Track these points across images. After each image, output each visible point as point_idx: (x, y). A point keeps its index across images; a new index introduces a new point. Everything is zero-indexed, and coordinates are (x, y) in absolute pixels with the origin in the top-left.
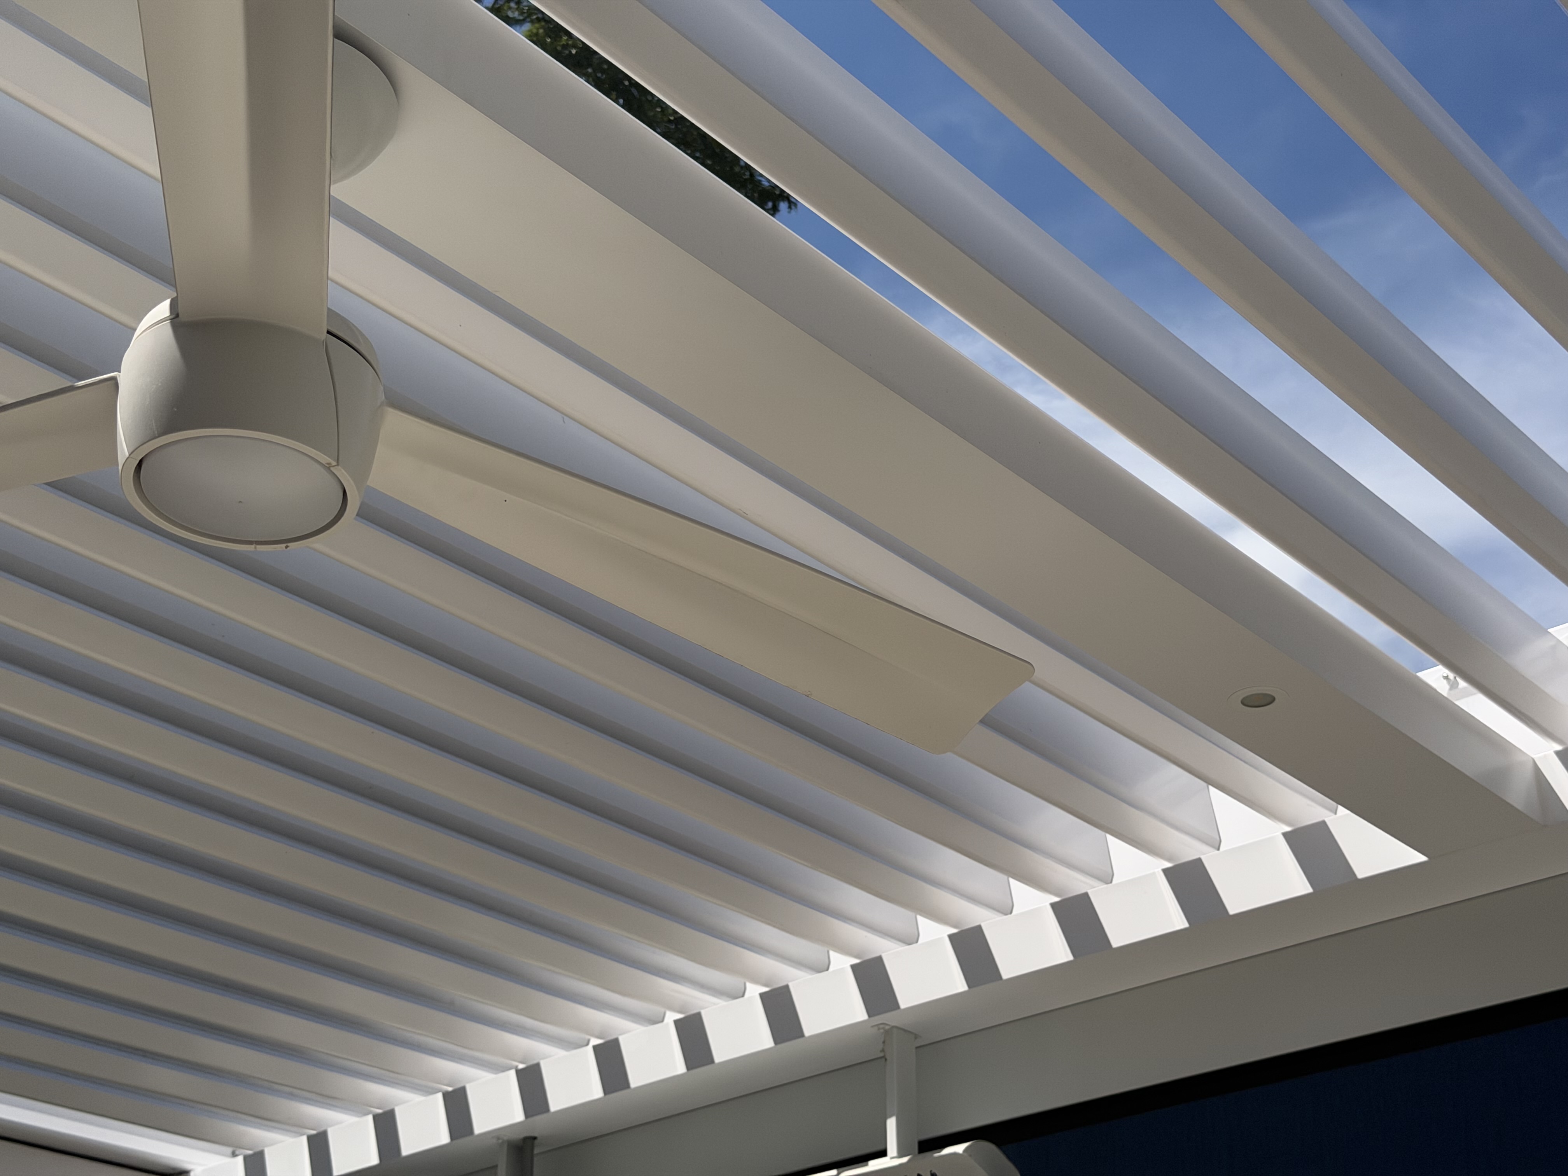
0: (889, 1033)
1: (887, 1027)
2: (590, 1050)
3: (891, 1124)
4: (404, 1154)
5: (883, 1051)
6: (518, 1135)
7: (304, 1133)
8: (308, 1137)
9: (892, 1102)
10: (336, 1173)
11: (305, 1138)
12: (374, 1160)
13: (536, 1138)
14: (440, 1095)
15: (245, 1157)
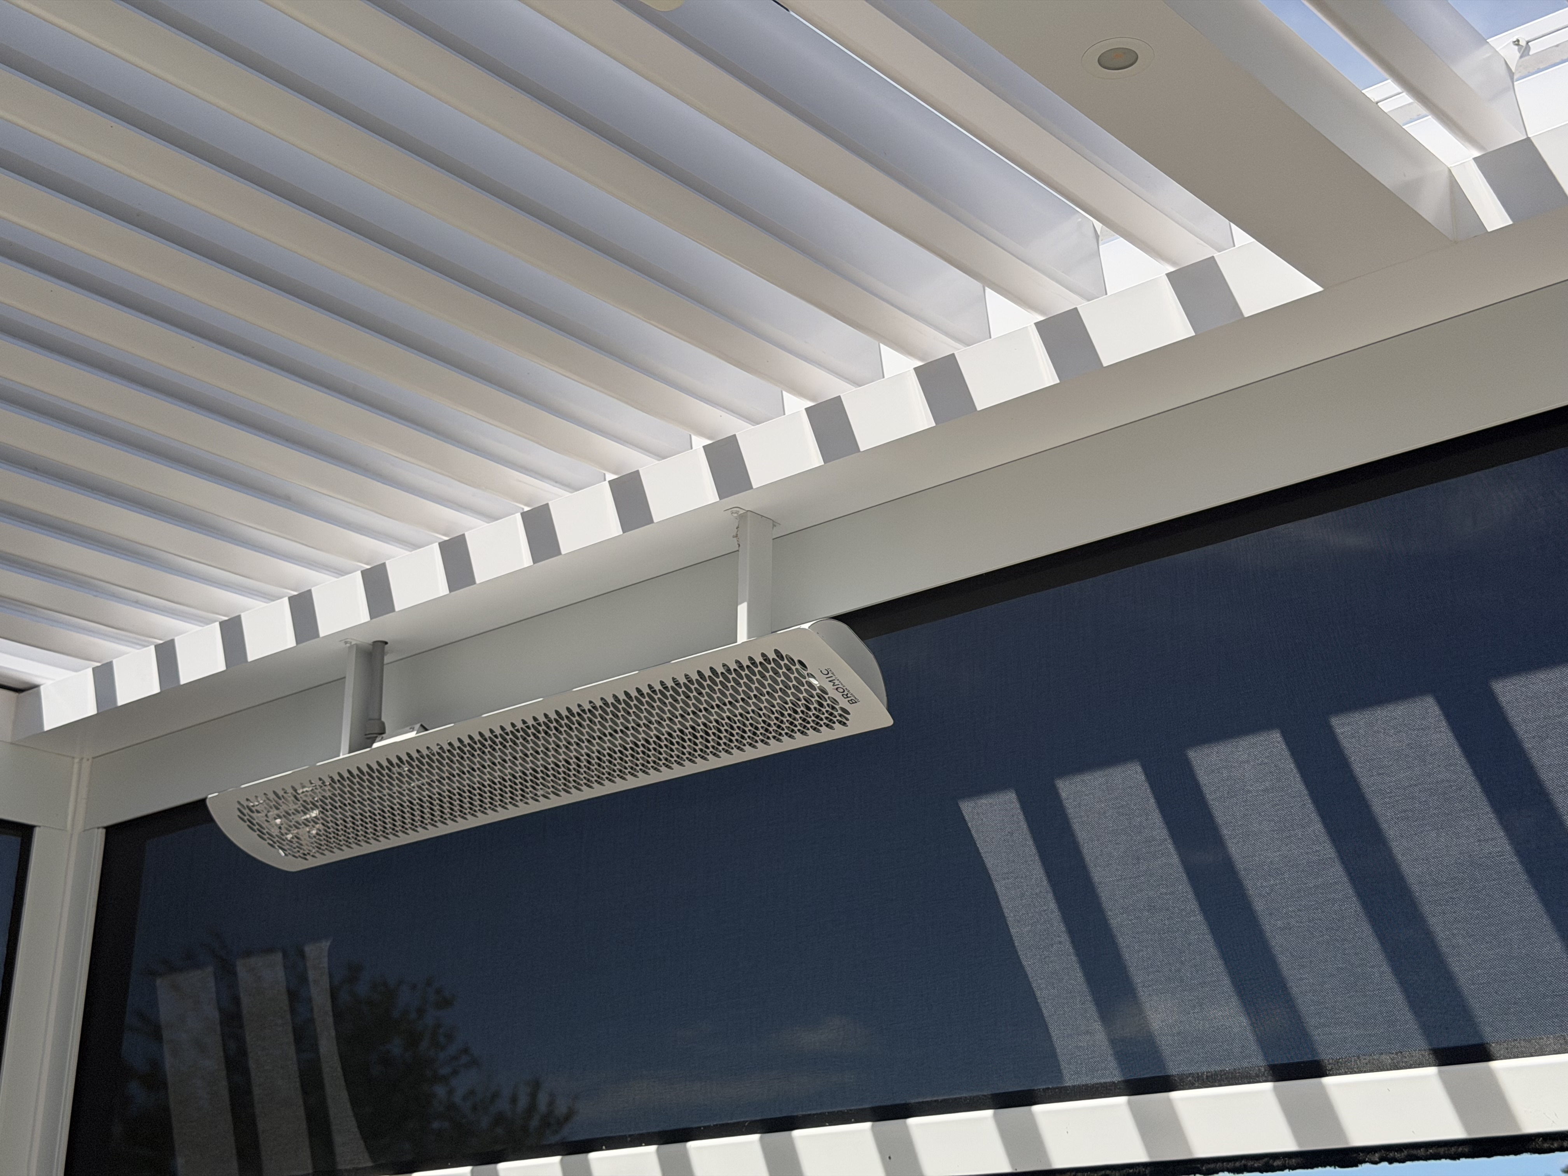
0: (743, 517)
1: (742, 512)
2: (436, 547)
3: (743, 610)
4: (250, 659)
5: (737, 536)
6: (368, 639)
7: (152, 643)
8: (156, 646)
9: (744, 588)
10: (183, 681)
11: (152, 648)
12: (221, 666)
13: (386, 643)
14: (286, 600)
15: (94, 669)
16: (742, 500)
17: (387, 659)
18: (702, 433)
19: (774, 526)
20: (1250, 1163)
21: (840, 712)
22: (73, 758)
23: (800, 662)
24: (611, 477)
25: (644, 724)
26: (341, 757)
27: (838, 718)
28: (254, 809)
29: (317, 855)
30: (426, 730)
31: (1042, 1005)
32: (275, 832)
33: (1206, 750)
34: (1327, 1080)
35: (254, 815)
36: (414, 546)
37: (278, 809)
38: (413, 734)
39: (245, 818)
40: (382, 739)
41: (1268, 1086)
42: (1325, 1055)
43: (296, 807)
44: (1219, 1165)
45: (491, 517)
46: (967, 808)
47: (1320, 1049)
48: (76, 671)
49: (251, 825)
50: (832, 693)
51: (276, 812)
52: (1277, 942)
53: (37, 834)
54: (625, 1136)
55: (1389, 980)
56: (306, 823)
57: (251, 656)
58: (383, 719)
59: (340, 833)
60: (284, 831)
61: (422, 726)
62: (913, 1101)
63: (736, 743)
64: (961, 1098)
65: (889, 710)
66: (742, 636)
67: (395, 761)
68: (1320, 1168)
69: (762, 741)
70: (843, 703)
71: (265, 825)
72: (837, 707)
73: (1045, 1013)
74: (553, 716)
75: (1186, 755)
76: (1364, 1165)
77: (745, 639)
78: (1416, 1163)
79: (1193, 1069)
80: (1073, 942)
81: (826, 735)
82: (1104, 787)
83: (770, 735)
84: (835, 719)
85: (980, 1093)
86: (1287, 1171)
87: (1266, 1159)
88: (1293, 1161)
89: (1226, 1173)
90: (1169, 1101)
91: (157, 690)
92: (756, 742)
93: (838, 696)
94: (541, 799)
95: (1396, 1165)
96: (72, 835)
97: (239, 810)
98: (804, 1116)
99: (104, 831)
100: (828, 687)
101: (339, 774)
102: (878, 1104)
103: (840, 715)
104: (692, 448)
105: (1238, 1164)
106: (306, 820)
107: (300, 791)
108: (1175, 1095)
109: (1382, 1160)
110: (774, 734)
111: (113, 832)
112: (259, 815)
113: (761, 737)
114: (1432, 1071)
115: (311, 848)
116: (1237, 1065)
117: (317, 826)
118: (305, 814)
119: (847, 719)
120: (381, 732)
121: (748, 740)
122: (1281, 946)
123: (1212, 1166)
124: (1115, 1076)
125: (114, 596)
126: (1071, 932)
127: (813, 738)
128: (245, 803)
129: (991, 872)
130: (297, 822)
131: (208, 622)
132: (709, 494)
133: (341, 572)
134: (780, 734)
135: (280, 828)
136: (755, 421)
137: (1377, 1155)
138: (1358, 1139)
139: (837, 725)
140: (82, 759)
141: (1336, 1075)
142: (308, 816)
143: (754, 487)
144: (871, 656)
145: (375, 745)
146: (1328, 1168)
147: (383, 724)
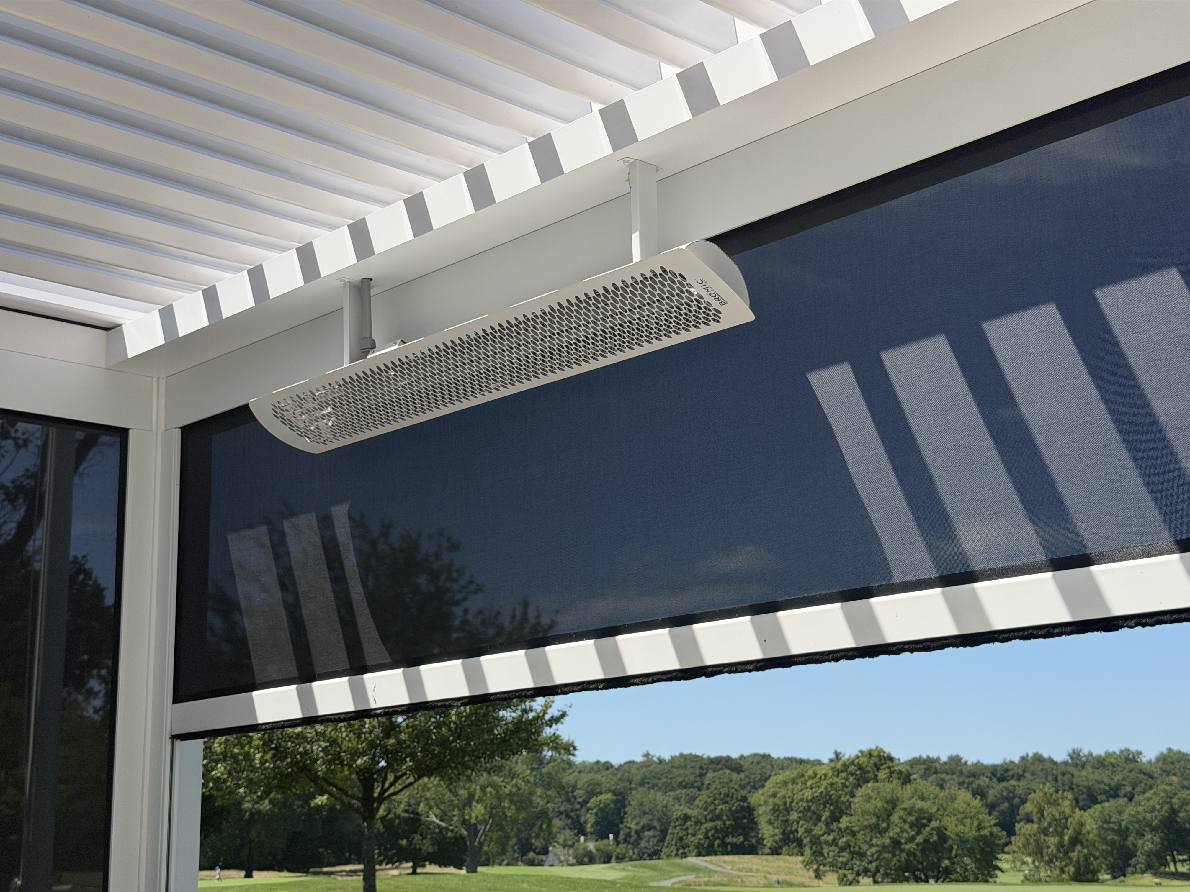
0: (633, 165)
1: (631, 161)
2: (402, 203)
3: (636, 238)
4: (272, 297)
5: (628, 180)
6: (357, 277)
7: (199, 289)
8: (203, 291)
9: (636, 222)
10: (224, 317)
11: (200, 292)
12: (251, 304)
13: (371, 280)
14: (294, 250)
15: (159, 310)
16: (630, 151)
17: (372, 292)
18: (597, 100)
19: (657, 170)
20: (1035, 632)
21: (714, 312)
22: (152, 377)
23: (681, 275)
24: (530, 139)
25: (583, 324)
26: (345, 366)
27: (713, 317)
28: (284, 409)
29: (334, 440)
30: (405, 343)
31: (875, 525)
32: (302, 425)
33: (997, 322)
34: (1093, 568)
35: (285, 413)
36: (385, 203)
37: (301, 408)
38: (396, 347)
39: (278, 416)
40: (373, 352)
41: (1049, 575)
42: (1093, 550)
43: (314, 406)
44: (1011, 635)
45: (441, 177)
46: (814, 378)
47: (1089, 545)
48: (147, 313)
49: (283, 420)
50: (707, 298)
51: (300, 410)
52: (1055, 467)
53: (132, 435)
54: (570, 634)
55: (1142, 491)
56: (323, 417)
57: (273, 294)
58: (373, 338)
59: (355, 422)
60: (307, 424)
61: (402, 341)
62: (780, 600)
63: (645, 338)
64: (816, 595)
65: (752, 309)
66: (637, 257)
67: (383, 368)
68: (1089, 633)
69: (665, 335)
70: (716, 305)
71: (293, 420)
72: (711, 308)
73: (878, 530)
74: (497, 328)
75: (982, 329)
76: (1123, 629)
77: (639, 260)
78: (1163, 626)
79: (992, 566)
80: (897, 476)
81: (704, 331)
82: (919, 358)
83: (671, 330)
84: (710, 318)
85: (830, 591)
86: (1064, 636)
87: (1047, 629)
88: (1069, 629)
89: (1018, 640)
90: (974, 590)
91: (206, 323)
92: (661, 336)
93: (711, 300)
94: (493, 391)
95: (1148, 628)
96: (157, 434)
97: (273, 409)
98: (700, 614)
99: (180, 430)
100: (704, 293)
101: (343, 379)
102: (754, 603)
103: (715, 315)
104: (592, 112)
105: (1026, 633)
106: (323, 415)
107: (317, 394)
108: (977, 585)
109: (1137, 625)
110: (674, 329)
111: (187, 431)
112: (288, 413)
113: (664, 332)
114: (1176, 556)
115: (328, 436)
116: (1025, 561)
117: (332, 419)
118: (322, 410)
119: (720, 318)
120: (373, 347)
121: (655, 335)
122: (1058, 470)
123: (1006, 635)
124: (933, 574)
125: (168, 254)
126: (895, 469)
127: (695, 334)
128: (277, 405)
129: (833, 427)
130: (316, 417)
131: (240, 270)
132: (605, 148)
133: (332, 227)
134: (679, 329)
135: (305, 422)
136: (638, 88)
137: (1133, 621)
138: (1118, 610)
139: (712, 323)
140: (158, 379)
141: (1101, 564)
142: (324, 412)
143: (639, 140)
144: (736, 267)
145: (369, 357)
146: (1096, 633)
147: (374, 341)
